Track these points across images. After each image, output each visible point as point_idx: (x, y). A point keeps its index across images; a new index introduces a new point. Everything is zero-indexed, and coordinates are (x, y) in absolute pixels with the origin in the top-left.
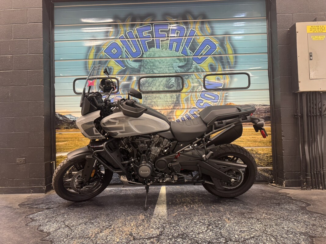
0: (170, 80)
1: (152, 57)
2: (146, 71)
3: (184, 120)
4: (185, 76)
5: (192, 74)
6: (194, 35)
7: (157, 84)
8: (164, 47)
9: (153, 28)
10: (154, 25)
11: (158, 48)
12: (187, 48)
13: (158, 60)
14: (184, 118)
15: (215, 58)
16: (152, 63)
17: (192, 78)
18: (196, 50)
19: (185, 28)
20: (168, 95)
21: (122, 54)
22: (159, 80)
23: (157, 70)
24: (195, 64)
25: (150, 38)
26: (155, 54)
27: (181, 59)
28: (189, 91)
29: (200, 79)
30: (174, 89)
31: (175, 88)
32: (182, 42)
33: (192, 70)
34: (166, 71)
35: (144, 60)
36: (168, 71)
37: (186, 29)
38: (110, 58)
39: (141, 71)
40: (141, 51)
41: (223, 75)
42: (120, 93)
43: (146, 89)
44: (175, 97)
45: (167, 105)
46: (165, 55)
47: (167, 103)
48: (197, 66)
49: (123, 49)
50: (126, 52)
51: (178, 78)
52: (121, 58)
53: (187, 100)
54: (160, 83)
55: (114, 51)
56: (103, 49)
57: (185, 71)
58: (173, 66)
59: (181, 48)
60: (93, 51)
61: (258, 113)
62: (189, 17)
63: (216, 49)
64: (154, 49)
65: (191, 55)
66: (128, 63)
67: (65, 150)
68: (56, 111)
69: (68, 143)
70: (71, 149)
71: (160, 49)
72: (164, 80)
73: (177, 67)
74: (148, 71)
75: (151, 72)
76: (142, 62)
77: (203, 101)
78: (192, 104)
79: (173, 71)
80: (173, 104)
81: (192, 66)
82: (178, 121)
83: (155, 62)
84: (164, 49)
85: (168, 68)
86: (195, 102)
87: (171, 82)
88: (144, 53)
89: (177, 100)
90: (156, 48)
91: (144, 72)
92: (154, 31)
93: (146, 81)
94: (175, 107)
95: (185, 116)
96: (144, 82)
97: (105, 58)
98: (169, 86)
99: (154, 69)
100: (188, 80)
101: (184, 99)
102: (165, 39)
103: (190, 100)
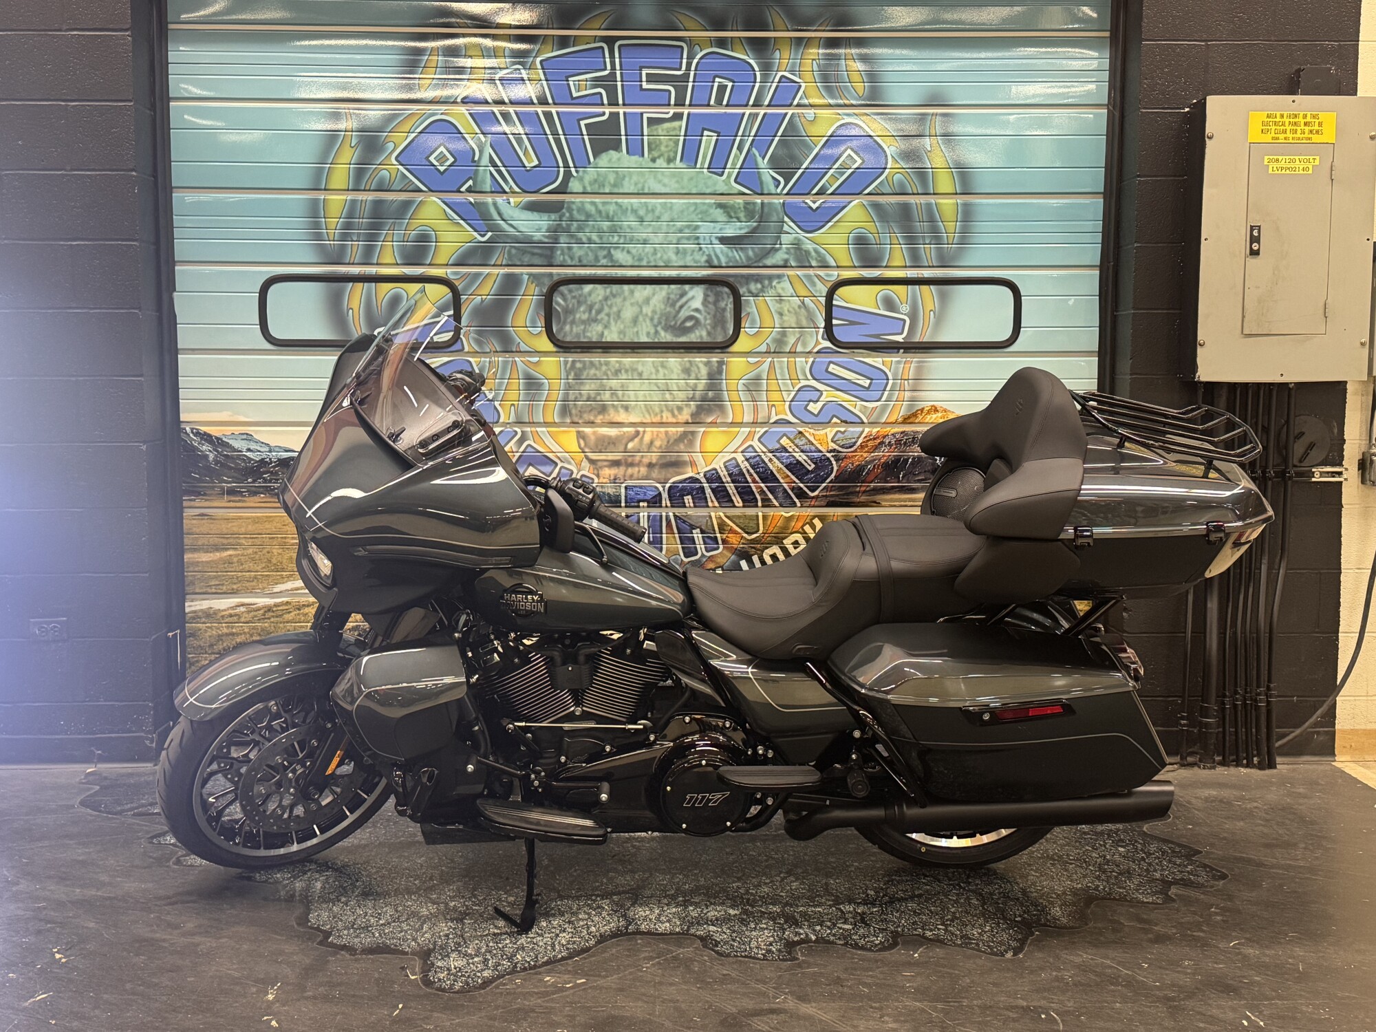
0: (682, 296)
1: (607, 191)
2: (581, 253)
3: (735, 471)
4: (747, 284)
5: (779, 277)
6: (795, 103)
7: (628, 313)
8: (663, 148)
9: (617, 60)
10: (620, 47)
11: (634, 155)
12: (759, 159)
13: (635, 207)
14: (738, 465)
15: (877, 207)
16: (609, 218)
17: (780, 291)
18: (800, 171)
19: (756, 68)
20: (674, 362)
21: (474, 176)
22: (637, 294)
23: (628, 252)
24: (791, 232)
25: (603, 104)
26: (620, 180)
27: (732, 207)
28: (763, 348)
29: (814, 299)
30: (701, 337)
31: (704, 333)
32: (740, 133)
33: (779, 258)
34: (665, 257)
35: (574, 207)
36: (674, 257)
37: (758, 74)
38: (421, 191)
39: (559, 252)
40: (561, 164)
41: (909, 287)
42: (466, 349)
43: (578, 335)
44: (704, 371)
45: (666, 405)
46: (665, 185)
47: (668, 396)
48: (799, 240)
49: (481, 152)
50: (495, 165)
51: (719, 289)
52: (469, 190)
53: (753, 386)
54: (641, 308)
55: (441, 159)
56: (391, 146)
57: (748, 258)
58: (698, 238)
59: (736, 158)
60: (347, 158)
62: (775, 15)
63: (887, 171)
64: (619, 159)
65: (779, 190)
66: (500, 214)
67: (223, 585)
68: (183, 417)
69: (237, 555)
70: (251, 584)
71: (641, 159)
72: (656, 297)
73: (715, 241)
74: (590, 254)
75: (600, 258)
76: (564, 210)
77: (822, 394)
78: (773, 405)
79: (697, 256)
80: (692, 403)
81: (779, 238)
82: (713, 477)
83: (619, 213)
84: (659, 157)
85: (675, 242)
86: (785, 396)
87: (685, 308)
88: (571, 175)
89: (710, 387)
90: (628, 153)
91: (572, 259)
92: (618, 73)
93: (580, 296)
94: (702, 416)
95: (744, 456)
96: (572, 303)
97: (399, 188)
98: (679, 323)
99: (616, 246)
100: (760, 301)
101: (741, 382)
102: (669, 113)
103: (765, 389)
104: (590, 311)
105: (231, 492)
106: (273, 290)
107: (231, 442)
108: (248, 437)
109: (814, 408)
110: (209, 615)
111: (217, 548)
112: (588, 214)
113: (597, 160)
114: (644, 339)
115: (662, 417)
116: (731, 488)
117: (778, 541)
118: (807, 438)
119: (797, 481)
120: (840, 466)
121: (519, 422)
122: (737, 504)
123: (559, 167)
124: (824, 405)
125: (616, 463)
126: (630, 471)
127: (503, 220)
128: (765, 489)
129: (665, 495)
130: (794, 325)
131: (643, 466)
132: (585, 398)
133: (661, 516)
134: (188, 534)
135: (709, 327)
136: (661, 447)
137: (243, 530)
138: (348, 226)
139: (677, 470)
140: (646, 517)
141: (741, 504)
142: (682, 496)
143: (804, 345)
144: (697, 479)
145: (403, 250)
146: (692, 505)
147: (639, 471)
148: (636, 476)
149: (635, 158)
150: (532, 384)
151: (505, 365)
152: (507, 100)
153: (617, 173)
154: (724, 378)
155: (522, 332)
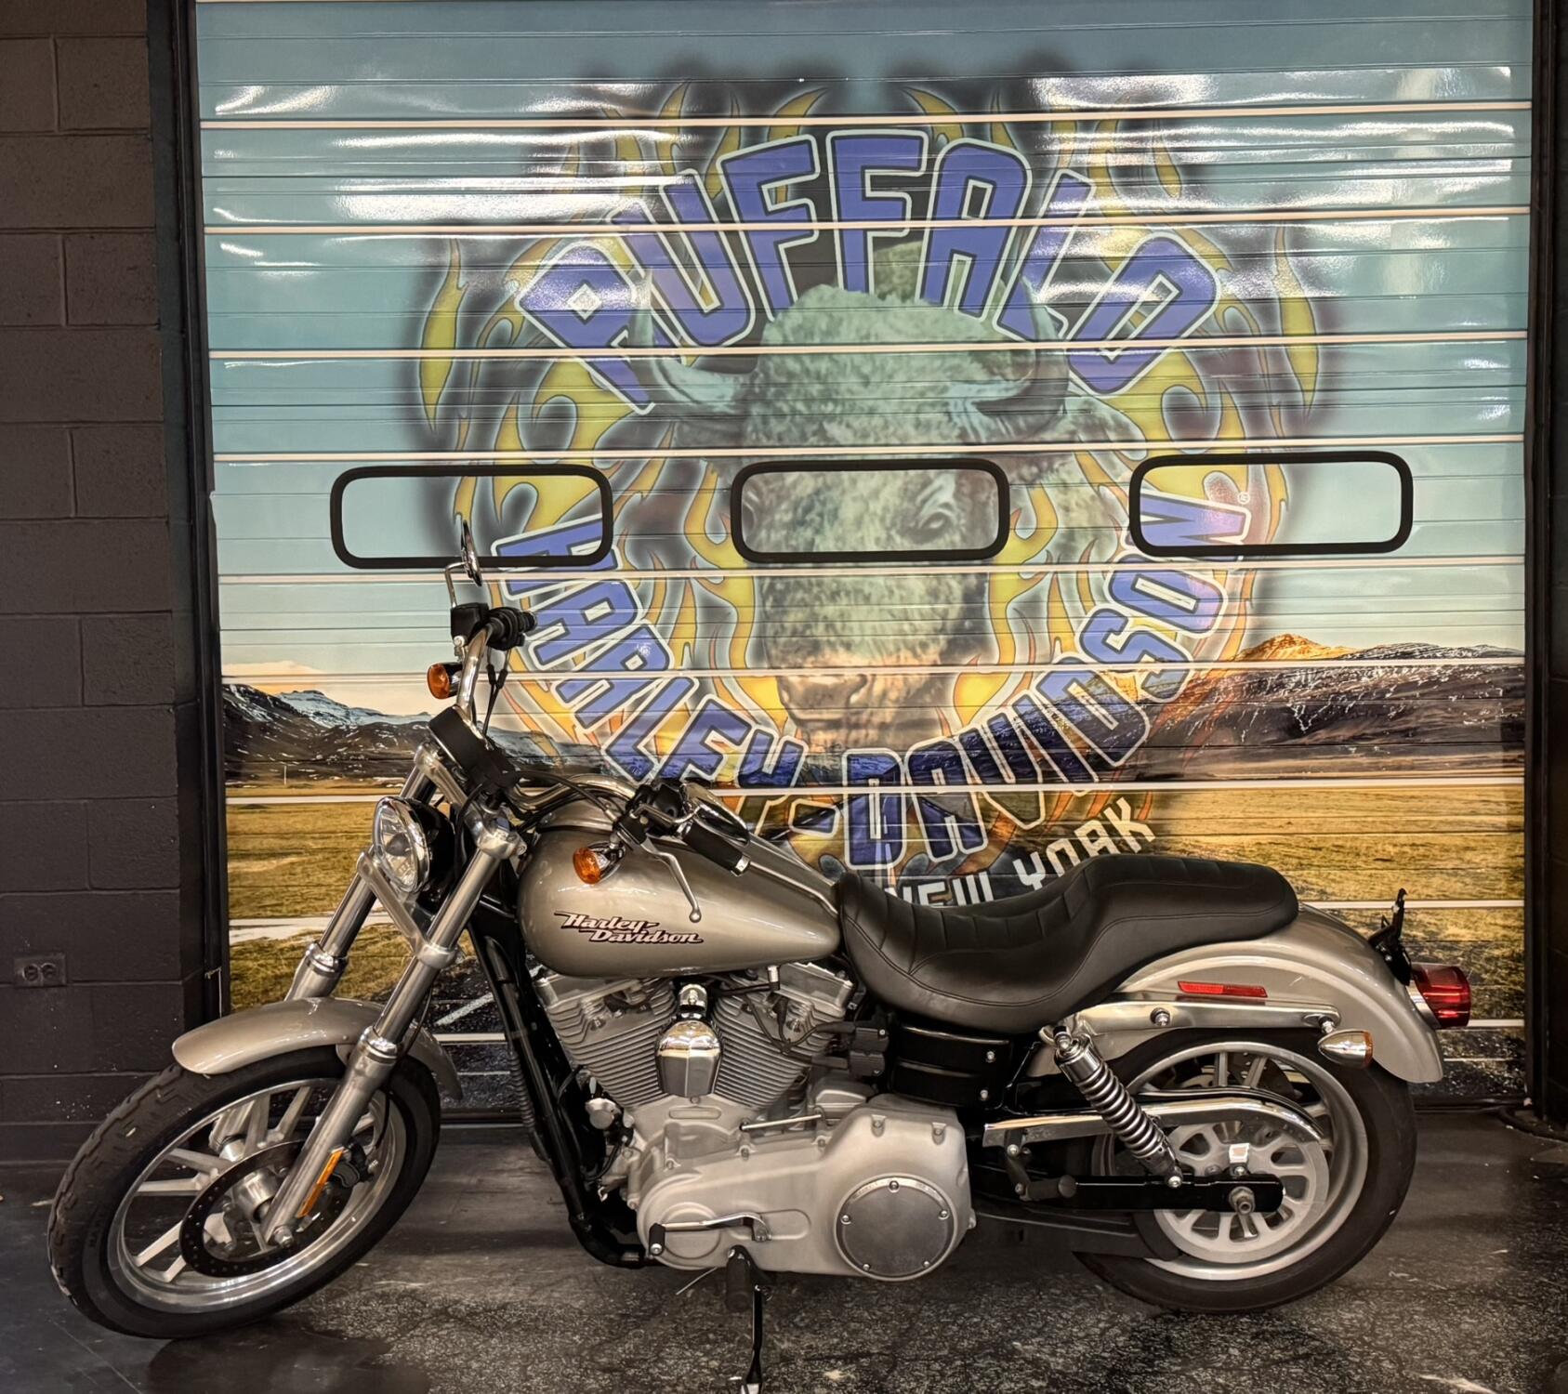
0: (925, 486)
1: (817, 340)
2: (781, 428)
3: (1005, 732)
4: (1018, 467)
5: (1064, 454)
6: (1083, 212)
7: (849, 511)
8: (896, 280)
9: (830, 159)
10: (833, 140)
11: (854, 289)
12: (1032, 291)
13: (857, 362)
14: (1008, 724)
15: (1202, 354)
16: (820, 380)
17: (1064, 476)
18: (1091, 306)
19: (1027, 166)
21: (630, 324)
22: (860, 485)
23: (848, 426)
24: (1080, 393)
25: (810, 221)
26: (835, 323)
27: (995, 359)
28: (1042, 557)
29: (1114, 488)
31: (957, 538)
32: (1004, 257)
33: (1062, 429)
34: (900, 432)
35: (771, 365)
36: (912, 431)
37: (1029, 174)
38: (556, 347)
39: (750, 429)
40: (752, 306)
41: (1251, 466)
42: (620, 566)
43: (778, 544)
44: (957, 590)
45: (905, 642)
46: (899, 332)
48: (1091, 404)
49: (639, 291)
50: (661, 311)
51: (978, 472)
53: (1029, 611)
54: (866, 502)
55: (585, 301)
56: (513, 287)
58: (946, 404)
59: (999, 292)
60: (453, 303)
61: (1454, 699)
63: (1215, 304)
64: (833, 297)
65: (1061, 335)
66: (666, 376)
67: (282, 905)
68: (225, 670)
69: (301, 863)
70: (320, 903)
71: (865, 295)
72: (888, 489)
73: (971, 408)
74: (794, 429)
75: (809, 434)
76: (757, 370)
77: (1126, 622)
78: (1057, 638)
79: (946, 432)
80: (941, 637)
81: (1062, 402)
82: (973, 742)
83: (835, 370)
84: (890, 292)
86: (1074, 625)
87: (930, 502)
88: (766, 320)
89: (967, 614)
90: (846, 286)
91: (769, 437)
92: (831, 177)
93: (782, 488)
94: (956, 655)
95: (1016, 711)
96: (770, 499)
97: (525, 343)
98: (921, 524)
99: (831, 417)
100: (1036, 492)
101: (1011, 605)
102: (903, 229)
103: (1045, 615)
104: (795, 510)
105: (293, 774)
106: (352, 488)
107: (293, 704)
108: (316, 696)
109: (1116, 641)
110: (263, 948)
111: (272, 854)
112: (791, 375)
113: (803, 298)
115: (898, 657)
116: (998, 757)
117: (1070, 832)
118: (1107, 685)
119: (1093, 746)
120: (1153, 724)
121: (695, 667)
122: (1007, 780)
123: (748, 310)
124: (1130, 637)
125: (833, 725)
126: (854, 734)
127: (673, 386)
128: (1048, 757)
129: (904, 769)
130: (1085, 525)
131: (873, 727)
132: (789, 633)
133: (899, 799)
134: (233, 833)
135: (964, 529)
136: (897, 701)
137: (310, 827)
138: (454, 400)
139: (919, 732)
140: (878, 799)
141: (1013, 780)
142: (929, 769)
143: (1100, 552)
144: (950, 745)
145: (531, 428)
146: (943, 781)
147: (867, 735)
148: (862, 741)
149: (858, 294)
150: (714, 614)
151: (675, 588)
152: (675, 218)
153: (831, 316)
154: (986, 600)
155: (699, 542)
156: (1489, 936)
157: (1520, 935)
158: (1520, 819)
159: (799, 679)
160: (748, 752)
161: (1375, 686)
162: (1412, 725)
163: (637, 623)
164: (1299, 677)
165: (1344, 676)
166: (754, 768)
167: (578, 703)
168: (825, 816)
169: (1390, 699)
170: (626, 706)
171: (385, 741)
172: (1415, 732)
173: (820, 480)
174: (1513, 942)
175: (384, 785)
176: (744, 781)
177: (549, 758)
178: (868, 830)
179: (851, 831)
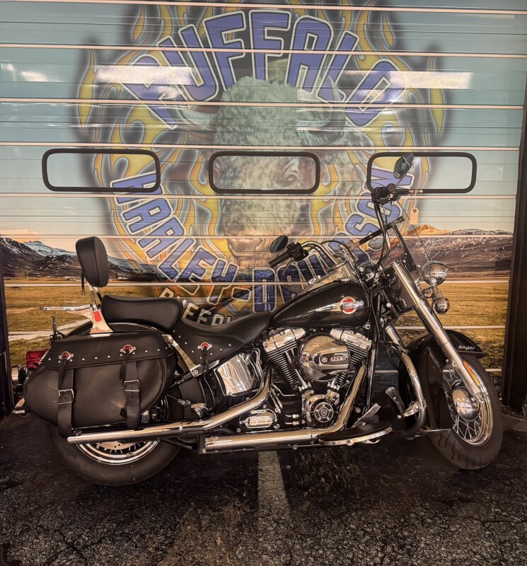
0: (287, 163)
1: (244, 100)
2: (229, 137)
3: (315, 262)
4: (324, 156)
5: (342, 151)
6: (353, 49)
7: (256, 173)
8: (277, 75)
9: (250, 22)
10: (252, 14)
11: (259, 79)
12: (332, 82)
14: (316, 259)
17: (342, 160)
18: (355, 90)
19: (332, 29)
20: (282, 200)
21: (166, 91)
23: (256, 137)
25: (242, 48)
26: (252, 94)
28: (332, 193)
29: (361, 165)
30: (297, 187)
31: (299, 185)
32: (321, 67)
34: (277, 140)
35: (225, 110)
36: (282, 140)
37: (332, 31)
38: (136, 99)
39: (216, 137)
40: (217, 84)
42: (164, 193)
43: (228, 186)
45: (277, 226)
46: (278, 97)
47: (278, 221)
48: (354, 131)
51: (308, 158)
52: (164, 100)
53: (326, 214)
54: (263, 169)
59: (319, 83)
60: (91, 79)
61: (486, 250)
63: (405, 90)
64: (251, 81)
65: (343, 101)
66: (182, 114)
67: (29, 326)
69: (36, 310)
71: (264, 81)
72: (272, 164)
73: (306, 131)
74: (234, 138)
75: (241, 141)
76: (219, 112)
77: (364, 219)
78: (337, 226)
79: (296, 140)
80: (292, 224)
81: (343, 129)
82: (303, 265)
83: (251, 113)
84: (274, 80)
85: (283, 131)
86: (344, 221)
87: (289, 170)
88: (223, 91)
89: (302, 215)
90: (256, 77)
91: (224, 141)
92: (251, 30)
93: (229, 163)
94: (298, 231)
96: (224, 167)
97: (123, 97)
98: (285, 179)
99: (250, 134)
100: (331, 166)
101: (319, 212)
102: (279, 54)
103: (332, 216)
104: (235, 172)
105: (31, 275)
106: (51, 157)
107: (29, 246)
108: (39, 243)
109: (359, 227)
110: (21, 343)
111: (24, 306)
112: (233, 115)
113: (239, 82)
114: (265, 188)
116: (312, 271)
121: (195, 235)
123: (216, 86)
124: (364, 226)
125: (249, 258)
126: (257, 262)
127: (185, 118)
129: (276, 275)
130: (349, 180)
132: (232, 222)
133: (274, 287)
134: (7, 298)
135: (302, 181)
137: (38, 296)
138: (93, 120)
140: (266, 287)
142: (286, 276)
143: (355, 190)
144: (294, 266)
145: (125, 134)
146: (291, 280)
147: (262, 263)
148: (260, 265)
149: (259, 81)
150: (202, 214)
151: (187, 202)
152: (185, 46)
153: (250, 90)
154: (310, 210)
155: (196, 184)
156: (492, 339)
157: (503, 338)
158: (507, 296)
159: (235, 240)
160: (216, 269)
161: (458, 245)
162: (470, 260)
163: (171, 216)
164: (429, 241)
165: (446, 241)
166: (218, 275)
167: (147, 248)
168: (245, 294)
169: (463, 250)
170: (167, 249)
171: (68, 262)
172: (471, 263)
173: (245, 160)
174: (500, 341)
175: (68, 280)
176: (214, 279)
177: (136, 270)
178: (262, 299)
179: (255, 299)
